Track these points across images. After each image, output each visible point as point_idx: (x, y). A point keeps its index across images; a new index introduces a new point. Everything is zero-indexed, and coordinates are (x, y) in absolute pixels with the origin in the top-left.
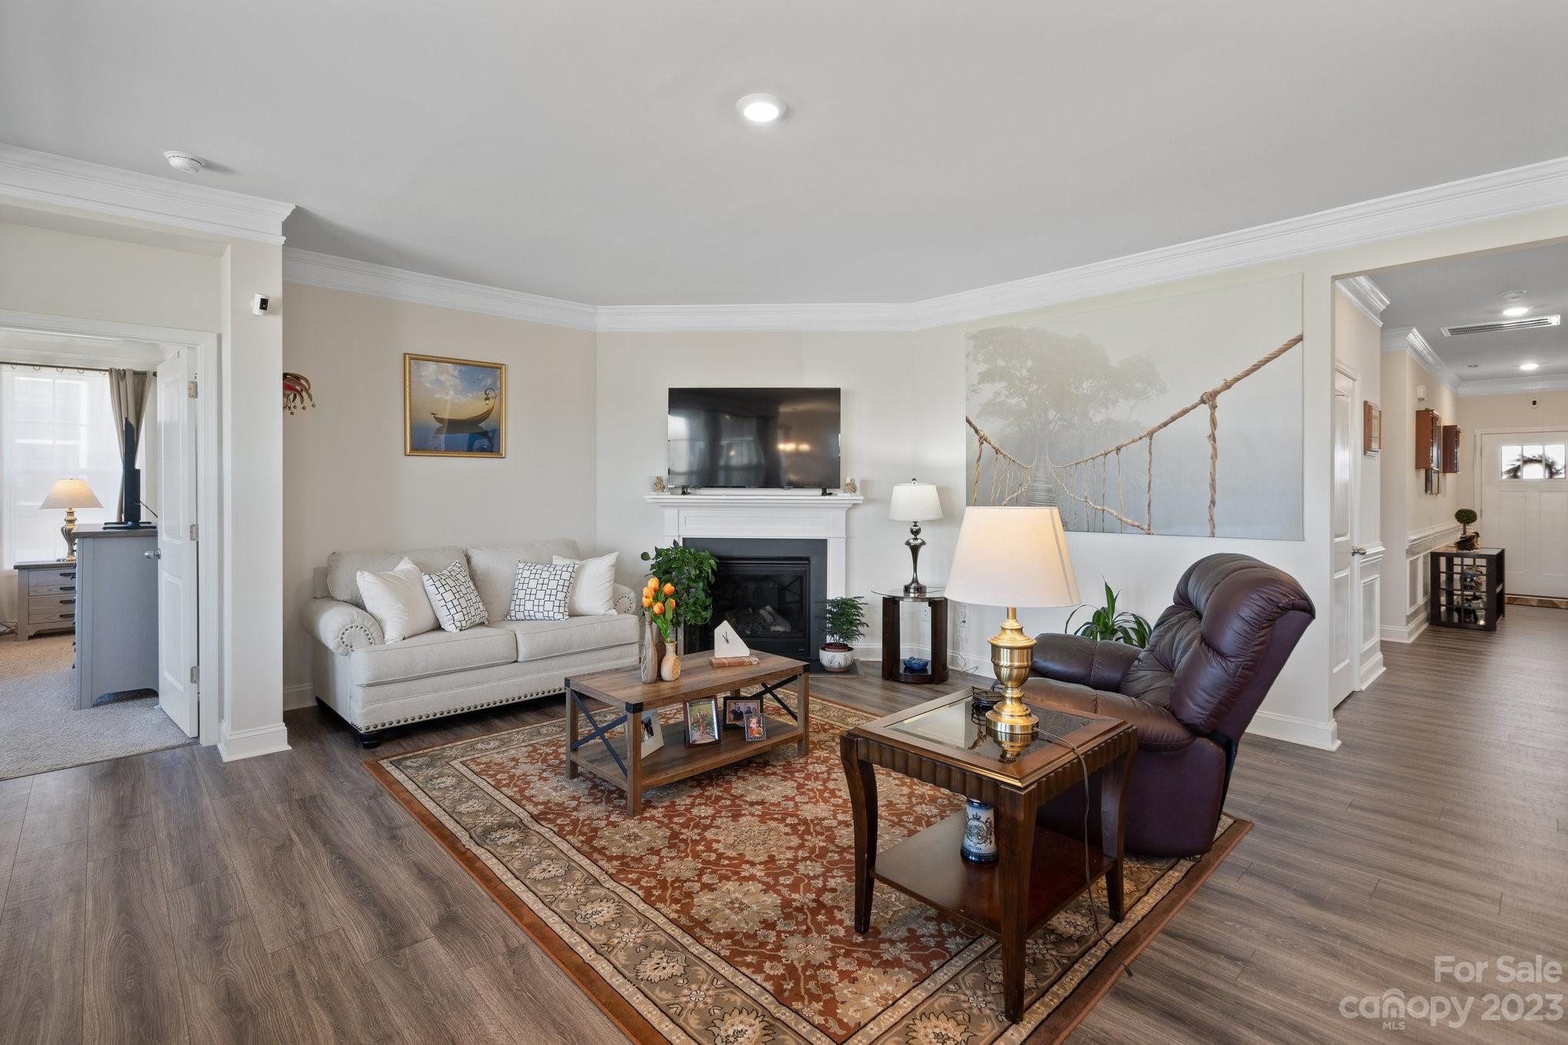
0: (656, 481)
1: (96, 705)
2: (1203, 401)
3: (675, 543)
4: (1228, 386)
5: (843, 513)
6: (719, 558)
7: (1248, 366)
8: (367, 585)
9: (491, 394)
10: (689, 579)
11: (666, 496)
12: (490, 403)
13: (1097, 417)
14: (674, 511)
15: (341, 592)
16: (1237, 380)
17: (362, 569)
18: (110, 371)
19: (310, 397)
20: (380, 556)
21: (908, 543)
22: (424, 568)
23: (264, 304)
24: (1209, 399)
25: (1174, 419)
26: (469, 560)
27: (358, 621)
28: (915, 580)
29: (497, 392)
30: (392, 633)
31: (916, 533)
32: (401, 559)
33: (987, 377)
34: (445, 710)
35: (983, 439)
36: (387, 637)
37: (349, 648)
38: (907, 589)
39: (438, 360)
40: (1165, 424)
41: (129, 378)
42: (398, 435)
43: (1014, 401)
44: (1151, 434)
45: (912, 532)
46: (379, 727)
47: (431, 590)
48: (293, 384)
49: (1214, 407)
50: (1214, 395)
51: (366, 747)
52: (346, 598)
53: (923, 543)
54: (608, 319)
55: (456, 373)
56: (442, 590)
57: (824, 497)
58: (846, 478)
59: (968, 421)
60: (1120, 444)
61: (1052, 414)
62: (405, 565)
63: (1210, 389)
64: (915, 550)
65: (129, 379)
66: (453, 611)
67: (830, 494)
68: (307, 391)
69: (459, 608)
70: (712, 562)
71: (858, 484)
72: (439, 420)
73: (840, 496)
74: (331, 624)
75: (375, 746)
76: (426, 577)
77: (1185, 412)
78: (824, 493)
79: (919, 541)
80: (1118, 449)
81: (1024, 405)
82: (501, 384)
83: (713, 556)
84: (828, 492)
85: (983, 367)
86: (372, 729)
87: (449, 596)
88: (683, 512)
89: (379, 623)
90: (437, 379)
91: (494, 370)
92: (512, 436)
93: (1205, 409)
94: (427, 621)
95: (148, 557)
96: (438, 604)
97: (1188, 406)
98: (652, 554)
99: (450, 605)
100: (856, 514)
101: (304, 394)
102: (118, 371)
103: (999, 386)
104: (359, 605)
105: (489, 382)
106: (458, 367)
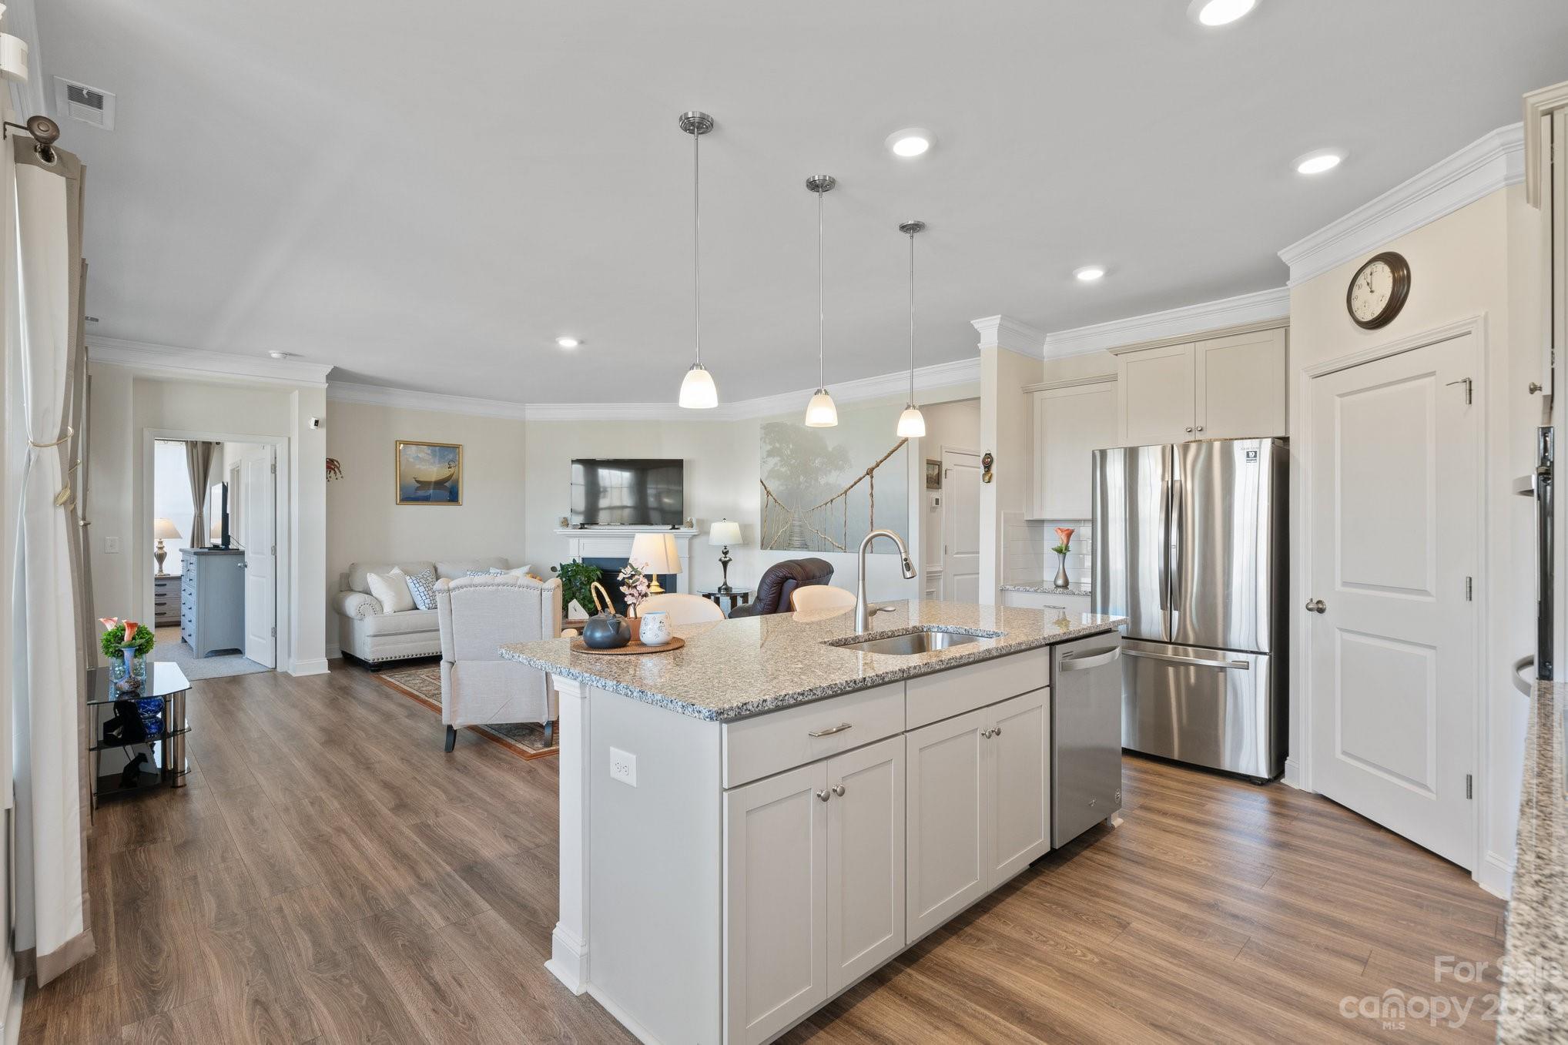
0: (562, 520)
1: (207, 656)
2: (868, 474)
3: (574, 560)
4: (878, 465)
5: (686, 541)
6: (602, 570)
7: (885, 455)
8: (374, 581)
9: (452, 464)
10: (582, 583)
11: (569, 531)
12: (452, 470)
13: (822, 481)
14: (575, 540)
15: (358, 586)
16: (881, 461)
17: (371, 572)
18: (187, 442)
19: (340, 472)
20: (382, 566)
21: (720, 560)
22: (407, 573)
23: (317, 423)
24: (870, 472)
25: (855, 483)
26: (436, 570)
27: (369, 602)
28: (725, 584)
29: (457, 463)
30: (388, 608)
31: (726, 553)
32: (393, 567)
33: (770, 454)
34: (418, 653)
35: (768, 493)
36: (385, 611)
37: (362, 617)
38: (720, 589)
39: (417, 444)
40: (852, 487)
41: (199, 446)
42: (392, 491)
43: (783, 470)
44: (846, 492)
45: (723, 553)
46: (380, 660)
47: (411, 585)
48: (331, 465)
49: (872, 477)
50: (872, 470)
51: (373, 671)
52: (361, 590)
53: (730, 560)
54: (534, 413)
55: (429, 452)
56: (417, 585)
57: (673, 531)
58: (687, 518)
59: (762, 482)
60: (832, 498)
61: (802, 478)
62: (396, 571)
63: (870, 466)
64: (725, 564)
65: (200, 448)
66: (424, 598)
67: (677, 529)
68: (338, 468)
69: (428, 597)
70: (598, 573)
71: (694, 522)
72: (418, 482)
73: (683, 529)
74: (352, 604)
75: (378, 671)
76: (409, 577)
77: (860, 479)
78: (673, 528)
79: (728, 559)
80: (832, 501)
81: (788, 472)
82: (459, 457)
83: (599, 568)
84: (676, 527)
85: (769, 447)
86: (376, 661)
87: (422, 589)
88: (582, 541)
89: (380, 603)
90: (417, 456)
91: (454, 449)
92: (466, 492)
93: (868, 477)
94: (408, 603)
95: (240, 567)
96: (415, 594)
97: (862, 476)
98: (559, 568)
99: (422, 594)
100: (697, 542)
101: (336, 469)
102: (192, 442)
103: (777, 459)
104: (368, 592)
105: (451, 456)
106: (431, 448)
